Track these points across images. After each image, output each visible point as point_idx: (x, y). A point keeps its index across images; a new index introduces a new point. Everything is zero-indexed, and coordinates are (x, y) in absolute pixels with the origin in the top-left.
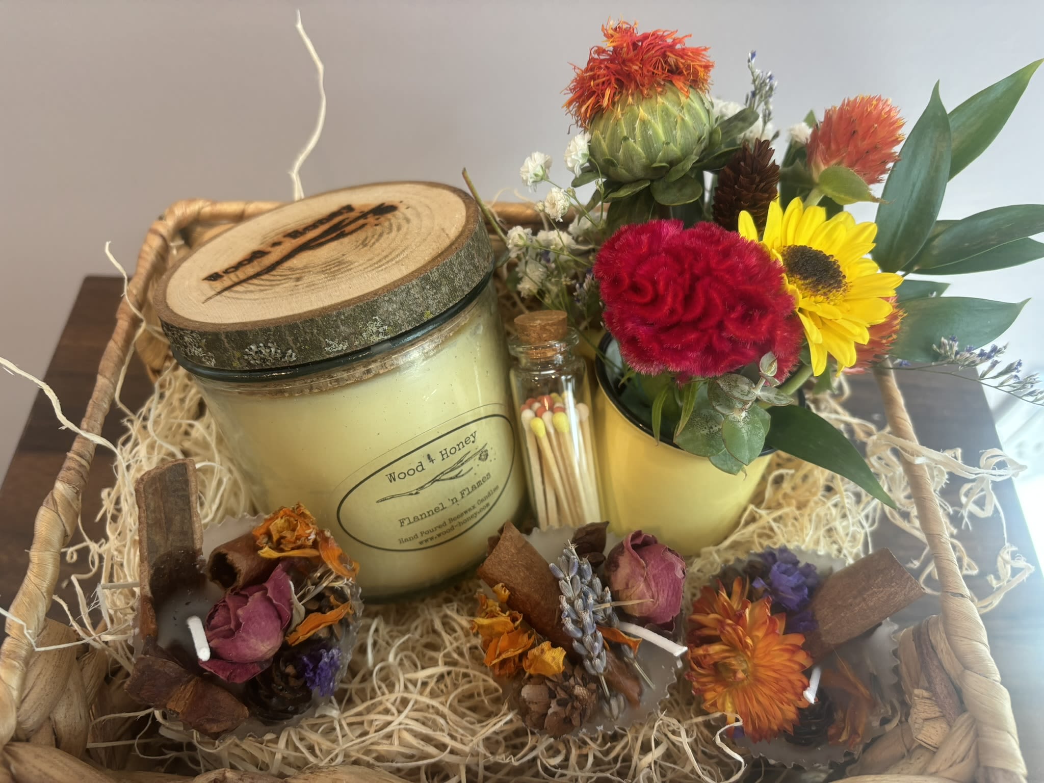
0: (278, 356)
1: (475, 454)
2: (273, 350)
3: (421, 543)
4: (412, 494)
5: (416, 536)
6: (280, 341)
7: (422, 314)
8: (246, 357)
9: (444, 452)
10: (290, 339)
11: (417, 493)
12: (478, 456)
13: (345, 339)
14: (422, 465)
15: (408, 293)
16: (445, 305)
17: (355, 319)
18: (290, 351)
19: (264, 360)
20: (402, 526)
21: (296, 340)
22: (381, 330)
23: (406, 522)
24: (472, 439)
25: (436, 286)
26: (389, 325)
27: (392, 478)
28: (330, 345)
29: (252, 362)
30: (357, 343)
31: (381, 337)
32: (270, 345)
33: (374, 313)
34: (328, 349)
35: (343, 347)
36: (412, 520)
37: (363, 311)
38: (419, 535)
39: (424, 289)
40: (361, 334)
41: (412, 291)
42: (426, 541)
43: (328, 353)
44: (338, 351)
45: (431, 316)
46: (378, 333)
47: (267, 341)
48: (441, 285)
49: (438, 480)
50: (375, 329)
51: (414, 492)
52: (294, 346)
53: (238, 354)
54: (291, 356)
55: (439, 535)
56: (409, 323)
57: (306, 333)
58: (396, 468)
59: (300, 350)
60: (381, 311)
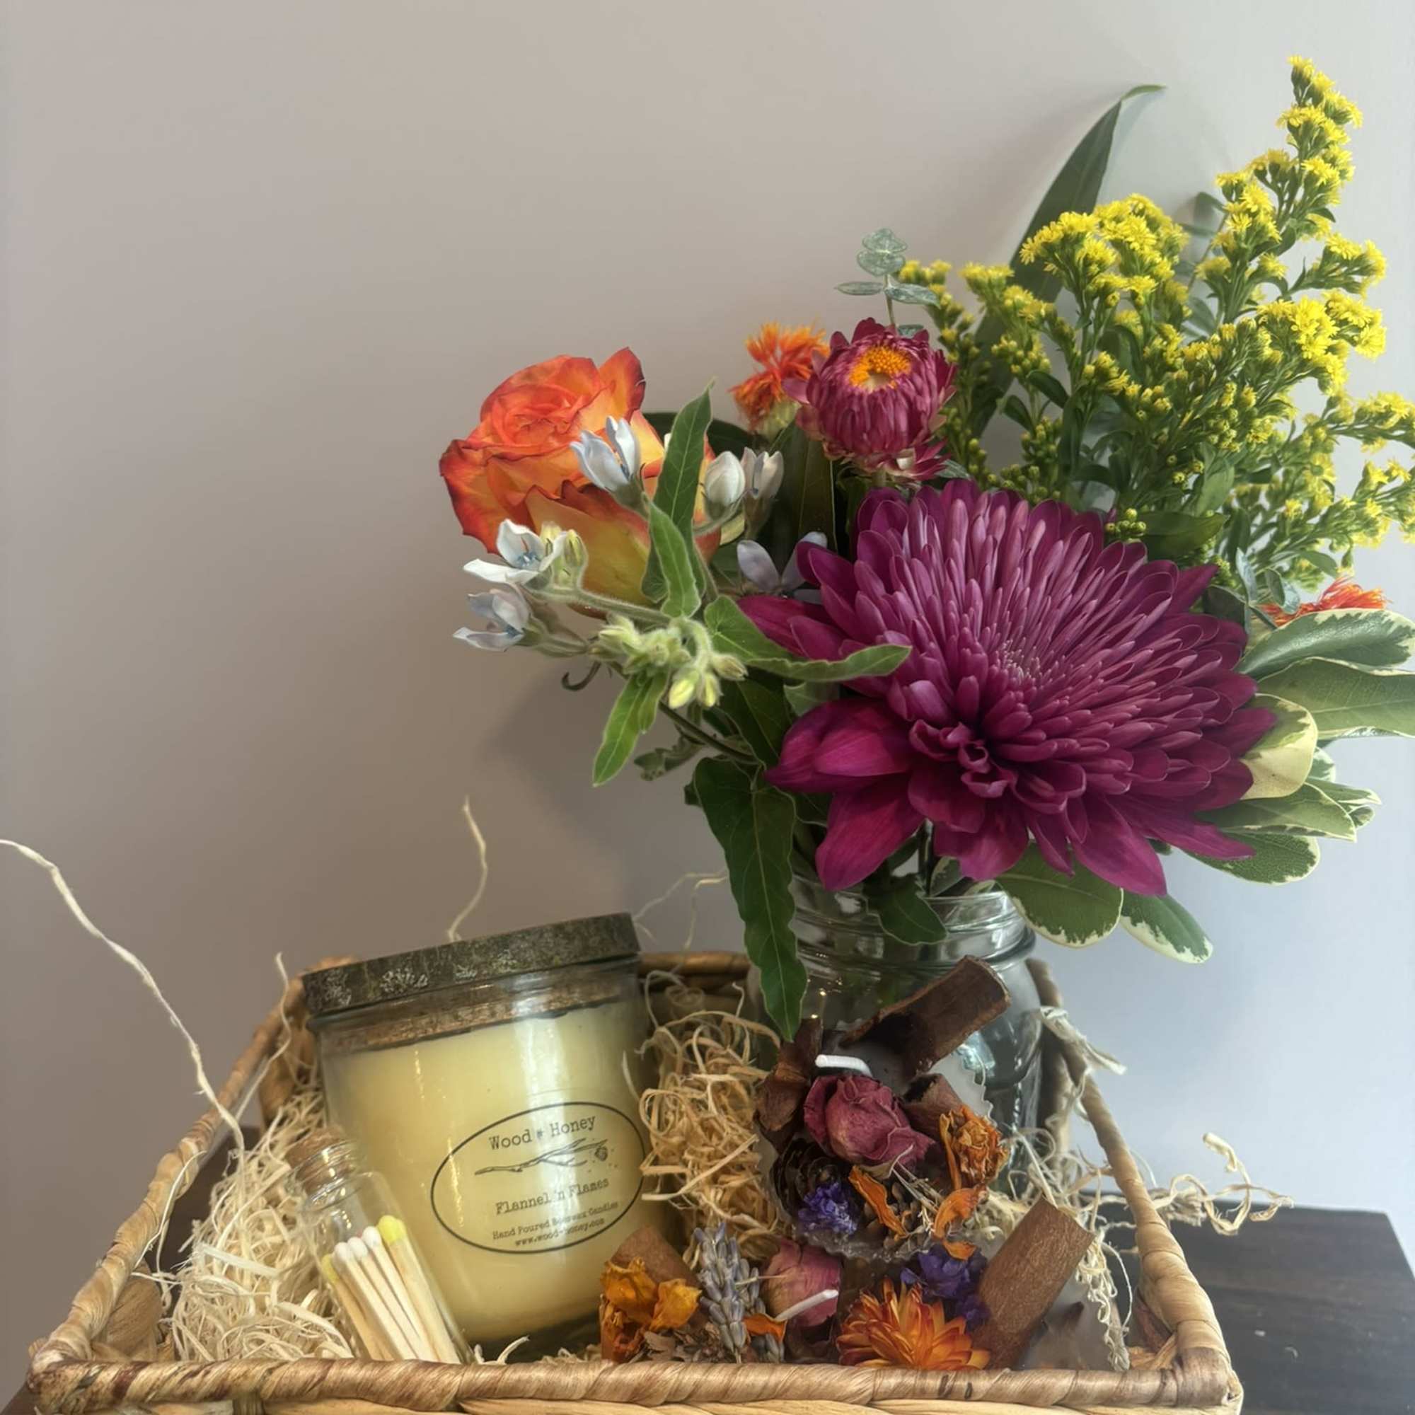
0: (412, 982)
1: (591, 1146)
2: (408, 975)
3: (518, 1243)
4: (513, 1170)
5: (512, 1232)
6: (417, 969)
7: (552, 958)
8: (382, 985)
9: (555, 1126)
10: (426, 964)
11: (519, 1171)
12: (594, 1150)
13: (477, 967)
14: (528, 1134)
15: (541, 936)
16: (575, 957)
17: (489, 949)
18: (423, 977)
19: (397, 987)
20: (499, 1213)
21: (430, 967)
22: (510, 963)
23: (504, 1208)
24: (589, 1125)
25: (569, 937)
26: (519, 961)
27: (495, 1144)
28: (459, 971)
29: (387, 990)
30: (485, 972)
31: (509, 969)
32: (407, 970)
33: (506, 946)
34: (458, 974)
35: (473, 974)
36: (511, 1208)
37: (497, 943)
38: (517, 1231)
39: (556, 936)
40: (491, 964)
41: (546, 935)
42: (524, 1242)
43: (458, 980)
44: (467, 978)
45: (560, 963)
46: (507, 965)
47: (404, 966)
48: (574, 938)
49: (545, 1161)
50: (504, 962)
51: (517, 1168)
52: (428, 972)
53: (374, 984)
54: (423, 981)
55: (540, 1238)
56: (538, 963)
57: (441, 958)
58: (501, 1131)
59: (432, 975)
60: (513, 946)
